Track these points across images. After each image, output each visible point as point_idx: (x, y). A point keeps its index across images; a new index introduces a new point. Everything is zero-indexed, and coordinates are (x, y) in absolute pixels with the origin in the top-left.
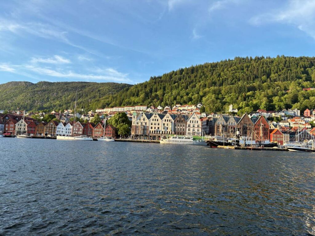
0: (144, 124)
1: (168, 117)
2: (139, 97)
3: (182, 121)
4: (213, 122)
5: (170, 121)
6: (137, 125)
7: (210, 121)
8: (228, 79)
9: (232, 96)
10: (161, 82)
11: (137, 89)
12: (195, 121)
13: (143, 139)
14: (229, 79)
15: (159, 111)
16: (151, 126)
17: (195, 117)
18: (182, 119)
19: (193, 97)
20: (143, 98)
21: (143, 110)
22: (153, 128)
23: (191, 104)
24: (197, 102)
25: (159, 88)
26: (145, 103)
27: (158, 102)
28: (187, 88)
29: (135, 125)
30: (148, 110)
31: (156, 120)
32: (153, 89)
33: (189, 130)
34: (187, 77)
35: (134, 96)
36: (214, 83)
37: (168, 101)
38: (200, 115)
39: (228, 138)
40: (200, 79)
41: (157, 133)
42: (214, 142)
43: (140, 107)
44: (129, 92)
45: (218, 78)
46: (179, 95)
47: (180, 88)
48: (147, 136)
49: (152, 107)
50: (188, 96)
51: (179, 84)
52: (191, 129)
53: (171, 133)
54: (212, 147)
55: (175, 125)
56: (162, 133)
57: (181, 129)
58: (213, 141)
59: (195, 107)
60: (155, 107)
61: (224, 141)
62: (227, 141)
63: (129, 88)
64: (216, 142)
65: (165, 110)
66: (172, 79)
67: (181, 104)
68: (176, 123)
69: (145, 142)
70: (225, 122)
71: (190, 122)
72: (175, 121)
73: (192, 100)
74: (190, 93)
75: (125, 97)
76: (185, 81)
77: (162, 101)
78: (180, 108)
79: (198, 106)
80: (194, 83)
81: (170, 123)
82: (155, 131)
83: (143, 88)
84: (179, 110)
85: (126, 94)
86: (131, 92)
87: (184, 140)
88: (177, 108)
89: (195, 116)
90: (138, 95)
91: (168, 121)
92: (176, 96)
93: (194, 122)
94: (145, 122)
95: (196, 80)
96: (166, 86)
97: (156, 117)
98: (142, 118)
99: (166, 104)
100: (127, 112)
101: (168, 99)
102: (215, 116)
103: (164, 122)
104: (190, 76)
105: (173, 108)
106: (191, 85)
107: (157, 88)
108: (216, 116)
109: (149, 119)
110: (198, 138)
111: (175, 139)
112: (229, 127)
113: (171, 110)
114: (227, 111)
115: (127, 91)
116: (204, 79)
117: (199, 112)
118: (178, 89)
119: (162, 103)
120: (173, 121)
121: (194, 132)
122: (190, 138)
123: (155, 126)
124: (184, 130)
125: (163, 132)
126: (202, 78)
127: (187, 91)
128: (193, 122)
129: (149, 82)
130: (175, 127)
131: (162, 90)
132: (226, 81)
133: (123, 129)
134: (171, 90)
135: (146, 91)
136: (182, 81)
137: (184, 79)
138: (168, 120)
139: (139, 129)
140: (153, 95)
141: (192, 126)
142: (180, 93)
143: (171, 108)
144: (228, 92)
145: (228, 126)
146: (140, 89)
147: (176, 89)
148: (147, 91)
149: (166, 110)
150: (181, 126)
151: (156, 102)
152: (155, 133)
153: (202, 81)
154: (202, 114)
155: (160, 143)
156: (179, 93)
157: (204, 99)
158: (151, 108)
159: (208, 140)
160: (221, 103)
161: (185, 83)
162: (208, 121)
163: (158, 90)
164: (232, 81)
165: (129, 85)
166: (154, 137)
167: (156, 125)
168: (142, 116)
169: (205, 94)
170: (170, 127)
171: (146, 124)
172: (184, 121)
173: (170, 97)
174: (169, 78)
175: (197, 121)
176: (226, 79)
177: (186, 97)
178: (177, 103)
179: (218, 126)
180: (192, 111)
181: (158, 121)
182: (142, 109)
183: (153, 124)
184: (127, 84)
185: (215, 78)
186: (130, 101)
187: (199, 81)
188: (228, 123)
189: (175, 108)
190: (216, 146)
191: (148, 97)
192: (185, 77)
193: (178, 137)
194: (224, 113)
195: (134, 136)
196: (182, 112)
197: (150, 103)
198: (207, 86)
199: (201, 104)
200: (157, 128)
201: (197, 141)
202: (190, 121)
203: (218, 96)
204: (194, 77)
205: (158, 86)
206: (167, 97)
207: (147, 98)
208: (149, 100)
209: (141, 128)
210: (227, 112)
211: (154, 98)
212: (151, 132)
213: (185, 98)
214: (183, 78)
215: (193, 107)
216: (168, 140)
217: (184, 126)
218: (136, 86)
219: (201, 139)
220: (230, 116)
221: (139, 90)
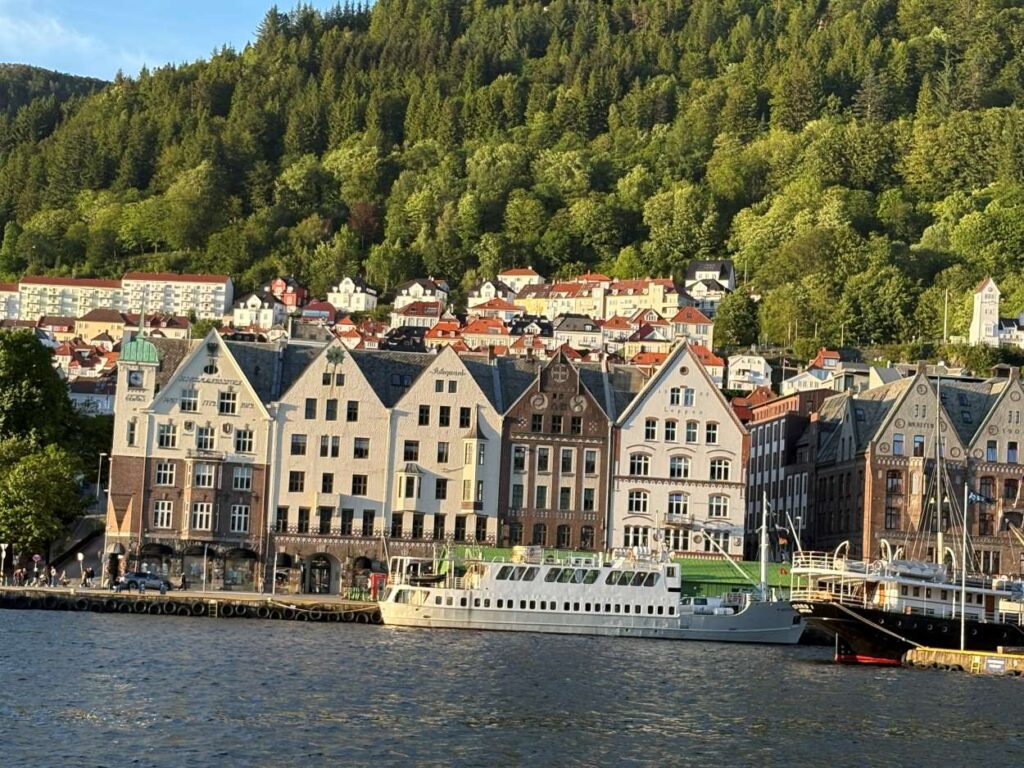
0: (224, 446)
1: (446, 380)
2: (159, 192)
3: (576, 420)
4: (848, 432)
5: (464, 422)
6: (158, 453)
7: (825, 427)
8: (957, 52)
9: (993, 207)
10: (366, 68)
11: (136, 118)
12: (692, 424)
13: (218, 584)
14: (972, 56)
15: (344, 327)
16: (291, 463)
17: (689, 391)
18: (579, 406)
19: (651, 209)
20: (194, 206)
21: (193, 319)
22: (313, 483)
23: (632, 272)
24: (688, 254)
25: (349, 113)
26: (210, 251)
27: (336, 239)
28: (597, 124)
29: (139, 452)
30: (242, 317)
31: (342, 411)
32: (293, 123)
33: (636, 504)
34: (603, 27)
35: (105, 179)
36: (841, 89)
37: (432, 235)
38: (720, 371)
39: (995, 583)
40: (719, 44)
41: (346, 529)
42: (876, 614)
43: (166, 292)
44: (59, 147)
45: (875, 45)
46: (528, 185)
47: (538, 120)
48: (249, 555)
49: (279, 286)
50: (610, 198)
51: (525, 85)
52: (658, 498)
53: (471, 528)
54: (857, 663)
55: (510, 462)
56: (396, 530)
57: (566, 491)
58: (866, 604)
59: (674, 298)
60: (311, 292)
61: (959, 609)
62: (991, 603)
63: (64, 107)
64: (891, 618)
65: (397, 321)
66: (463, 39)
67: (545, 269)
68: (523, 439)
69: (243, 612)
70: (951, 438)
71: (650, 434)
72: (507, 423)
73: (644, 234)
74: (623, 174)
75: (28, 194)
76: (584, 60)
77: (371, 233)
78: (532, 305)
79: (698, 291)
80: (662, 84)
81: (462, 444)
82: (325, 513)
83: (200, 113)
84: (529, 319)
85: (34, 160)
86: (85, 145)
87: (600, 592)
88: (509, 307)
89: (695, 379)
90: (144, 178)
91: (444, 421)
92: (505, 198)
93: (680, 431)
94: (239, 424)
95: (679, 54)
96: (406, 99)
97: (340, 381)
98: (207, 393)
99: (412, 269)
100: (48, 329)
101: (432, 217)
102: (858, 381)
103: (409, 429)
104: (625, 14)
105: (472, 302)
106: (633, 100)
107: (324, 113)
108: (875, 381)
109: (277, 398)
110: (720, 574)
111: (517, 590)
112: (988, 480)
113: (461, 316)
114: (954, 340)
115: (49, 131)
116: (750, 51)
117: (710, 347)
118: (517, 131)
119: (376, 251)
120: (495, 421)
121: (678, 518)
122: (650, 580)
123: (328, 464)
124: (589, 504)
125: (397, 518)
126: (734, 39)
127: (605, 155)
128: (670, 436)
129: (252, 61)
130: (514, 480)
131: (372, 130)
132: (944, 76)
133: (27, 485)
134: (459, 140)
135: (226, 137)
136: (557, 56)
137: (577, 42)
138: (445, 412)
139: (180, 493)
140: (293, 175)
141: (659, 466)
142: (535, 165)
143: (459, 301)
144: (956, 172)
145: (981, 471)
146: (166, 118)
147: (502, 126)
148: (237, 140)
149: (415, 321)
150: (566, 467)
151: (312, 246)
152: (324, 529)
153: (732, 67)
154: (737, 362)
155: (386, 616)
156: (526, 168)
157: (748, 228)
158: (270, 300)
159: (825, 595)
160: (901, 265)
161: (585, 80)
162: (796, 425)
163: (333, 136)
164: (994, 70)
165: (56, 77)
166: (319, 570)
167: (335, 453)
168: (211, 369)
169: (755, 186)
170: (465, 471)
171: (240, 446)
172: (593, 428)
173: (449, 205)
174: (438, 27)
175: (711, 426)
176: (939, 47)
177: (590, 203)
178: (511, 259)
179: (895, 474)
180: (645, 332)
181: (352, 415)
182: (181, 311)
183: (312, 446)
184: (38, 71)
185: (849, 42)
186: (71, 232)
187: (708, 61)
188: (981, 445)
189: (490, 305)
190: (891, 652)
191: (246, 199)
192: (580, 25)
193: (544, 570)
194: (927, 353)
195: (131, 557)
196: (555, 343)
197: (258, 251)
198: (774, 114)
199: (724, 274)
200: (343, 486)
201: (716, 604)
202: (650, 423)
203: (874, 203)
204: (665, 30)
205: (338, 96)
206: (416, 202)
207: (236, 201)
208: (253, 227)
209: (198, 479)
210: (954, 348)
211: (294, 206)
212: (293, 519)
213: (581, 211)
214: (566, 35)
215: (656, 298)
216: (457, 595)
217: (590, 468)
218: (134, 94)
219: (749, 587)
220: (999, 387)
221: (156, 131)
